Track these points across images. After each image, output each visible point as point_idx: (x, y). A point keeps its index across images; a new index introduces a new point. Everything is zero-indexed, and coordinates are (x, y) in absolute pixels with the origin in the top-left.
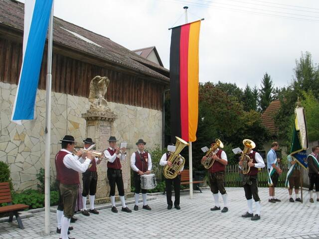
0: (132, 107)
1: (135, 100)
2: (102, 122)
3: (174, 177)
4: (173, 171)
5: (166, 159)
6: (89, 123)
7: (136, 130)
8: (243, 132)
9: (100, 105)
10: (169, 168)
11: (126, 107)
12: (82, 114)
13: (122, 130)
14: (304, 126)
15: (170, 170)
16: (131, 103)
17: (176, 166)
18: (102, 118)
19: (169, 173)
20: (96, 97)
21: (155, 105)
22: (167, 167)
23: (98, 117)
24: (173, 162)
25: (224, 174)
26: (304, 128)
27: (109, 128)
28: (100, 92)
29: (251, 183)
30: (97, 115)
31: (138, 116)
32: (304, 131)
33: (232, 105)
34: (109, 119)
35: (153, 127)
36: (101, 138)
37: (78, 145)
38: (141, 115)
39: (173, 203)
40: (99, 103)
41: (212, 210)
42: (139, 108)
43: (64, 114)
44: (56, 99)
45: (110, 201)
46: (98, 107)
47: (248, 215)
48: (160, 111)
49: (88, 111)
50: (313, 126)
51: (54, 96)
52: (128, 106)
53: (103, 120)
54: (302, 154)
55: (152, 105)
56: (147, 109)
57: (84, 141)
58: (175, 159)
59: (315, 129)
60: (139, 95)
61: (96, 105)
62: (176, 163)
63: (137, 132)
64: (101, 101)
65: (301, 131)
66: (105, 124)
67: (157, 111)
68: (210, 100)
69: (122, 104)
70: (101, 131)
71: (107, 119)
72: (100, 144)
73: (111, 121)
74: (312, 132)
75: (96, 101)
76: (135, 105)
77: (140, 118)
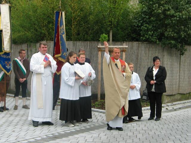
14: (9, 25)
26: (9, 28)
32: (9, 31)
50: (23, 27)
54: (5, 57)
59: (25, 30)
65: (3, 31)
74: (21, 33)
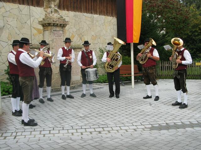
0: (89, 15)
1: (91, 9)
2: (54, 27)
3: (113, 71)
4: (112, 67)
5: (106, 56)
6: (45, 29)
7: (93, 33)
8: (196, 34)
9: (53, 14)
10: (109, 64)
11: (83, 15)
12: (39, 22)
13: (81, 34)
15: (110, 66)
16: (88, 11)
17: (115, 62)
18: (54, 24)
19: (109, 67)
20: (50, 7)
21: (110, 13)
22: (107, 63)
23: (51, 23)
24: (112, 59)
25: (155, 68)
27: (61, 32)
28: (52, 3)
29: (179, 77)
30: (50, 22)
31: (95, 22)
33: (181, 10)
34: (61, 24)
35: (109, 31)
36: (55, 40)
37: (34, 46)
38: (97, 21)
39: (115, 92)
40: (52, 12)
41: (144, 98)
42: (96, 16)
43: (28, 22)
44: (21, 11)
45: (60, 90)
46: (51, 15)
47: (177, 104)
48: (115, 17)
49: (43, 19)
51: (19, 7)
52: (85, 14)
53: (55, 26)
55: (107, 12)
56: (103, 17)
57: (40, 43)
58: (113, 56)
60: (95, 5)
61: (49, 13)
62: (114, 59)
63: (95, 35)
64: (53, 10)
66: (58, 29)
67: (112, 17)
68: (161, 7)
69: (80, 13)
70: (55, 35)
71: (59, 25)
72: (53, 45)
73: (63, 26)
75: (49, 10)
76: (92, 13)
77: (97, 24)
